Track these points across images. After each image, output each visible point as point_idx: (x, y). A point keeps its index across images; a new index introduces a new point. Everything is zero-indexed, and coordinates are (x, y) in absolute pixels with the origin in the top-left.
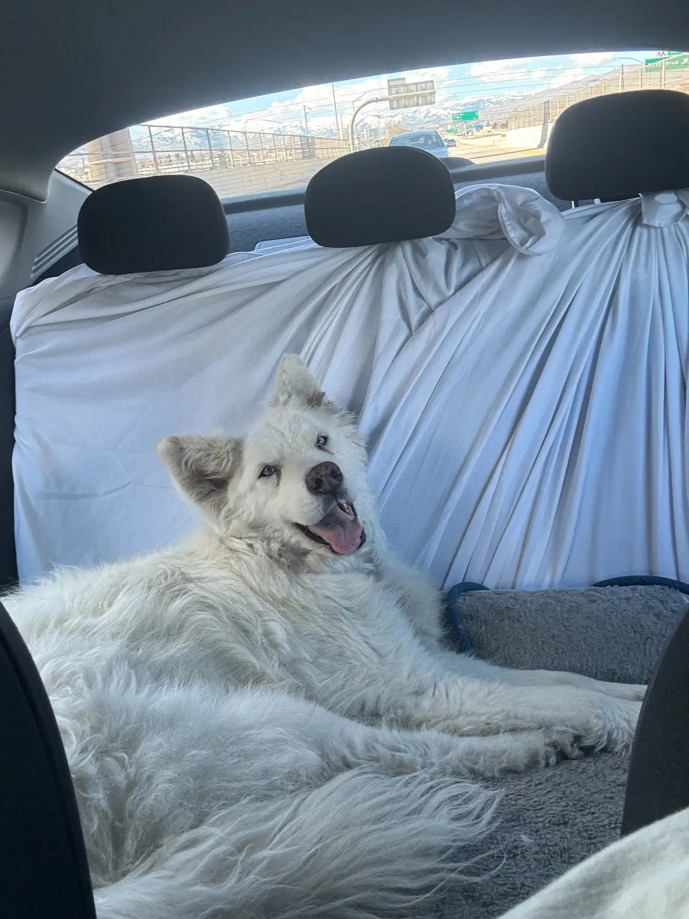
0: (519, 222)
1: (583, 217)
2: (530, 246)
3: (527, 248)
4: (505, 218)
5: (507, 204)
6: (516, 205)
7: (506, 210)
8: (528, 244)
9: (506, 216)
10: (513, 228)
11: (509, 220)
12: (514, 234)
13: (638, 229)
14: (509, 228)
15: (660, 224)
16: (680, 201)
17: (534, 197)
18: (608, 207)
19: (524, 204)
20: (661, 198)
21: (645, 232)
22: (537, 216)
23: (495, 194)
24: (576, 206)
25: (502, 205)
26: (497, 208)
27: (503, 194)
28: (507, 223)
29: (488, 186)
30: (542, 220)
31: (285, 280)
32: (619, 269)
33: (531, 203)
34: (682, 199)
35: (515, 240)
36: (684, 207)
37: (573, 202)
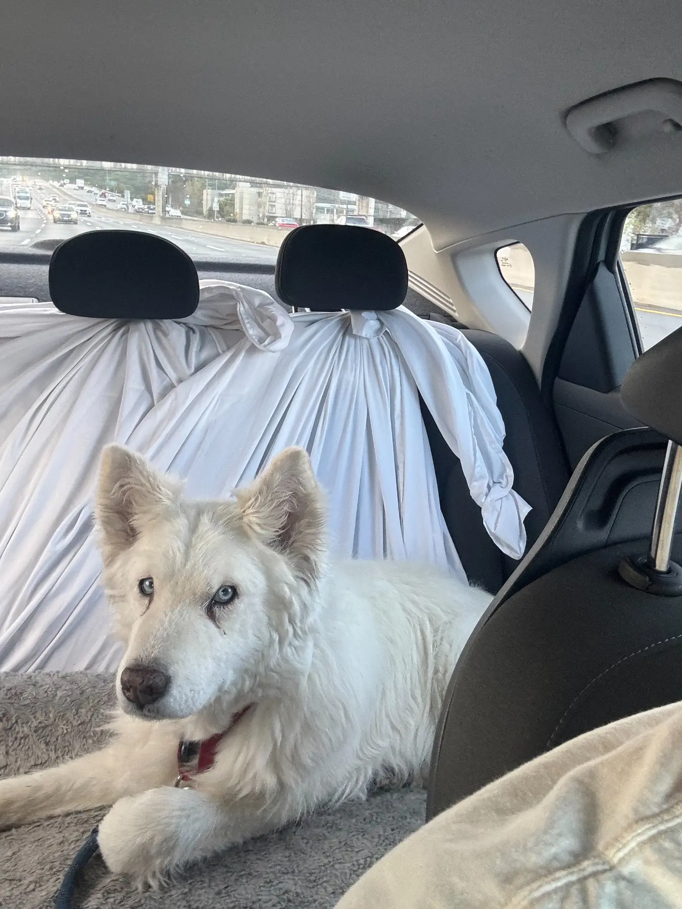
0: (256, 322)
1: (305, 322)
2: (269, 344)
3: (265, 346)
4: (244, 317)
5: (245, 303)
6: (254, 307)
7: (244, 309)
8: (266, 343)
9: (245, 314)
10: (252, 327)
11: (247, 319)
12: (252, 332)
13: (347, 338)
14: (248, 326)
15: (366, 335)
16: (379, 319)
17: (268, 301)
18: (325, 316)
19: (260, 306)
20: (365, 314)
21: (353, 341)
22: (273, 320)
23: (234, 293)
24: (296, 311)
25: (241, 304)
26: (235, 307)
27: (241, 294)
28: (246, 321)
29: (228, 284)
30: (279, 323)
31: (17, 337)
32: (330, 372)
33: (268, 307)
34: (381, 318)
35: (254, 337)
36: (382, 323)
37: (293, 307)
